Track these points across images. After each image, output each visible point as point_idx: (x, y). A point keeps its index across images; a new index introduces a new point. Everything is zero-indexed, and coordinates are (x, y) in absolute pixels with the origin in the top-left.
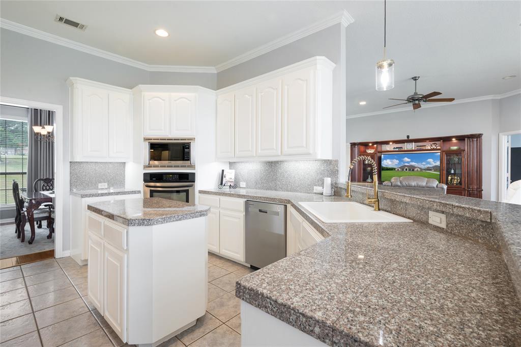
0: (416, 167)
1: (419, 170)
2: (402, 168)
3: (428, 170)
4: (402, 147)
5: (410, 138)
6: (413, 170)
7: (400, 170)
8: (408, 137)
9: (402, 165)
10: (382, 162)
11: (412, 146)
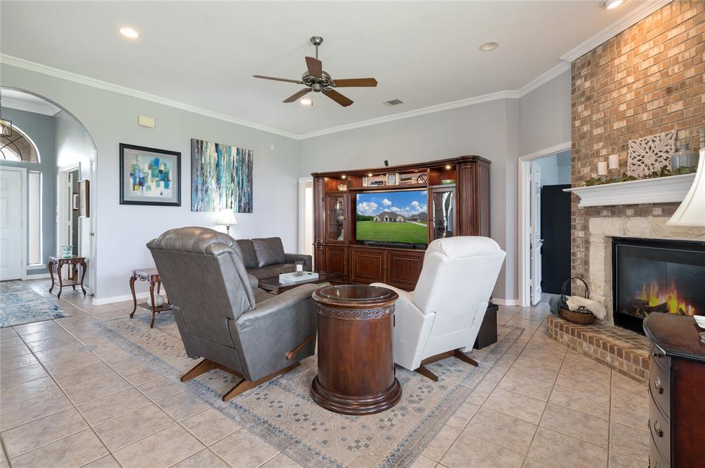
0: (397, 215)
1: (402, 220)
2: (382, 216)
3: (413, 220)
4: (382, 182)
5: (390, 165)
6: (395, 221)
7: (378, 220)
8: (386, 163)
9: (381, 212)
10: (358, 207)
11: (394, 180)
